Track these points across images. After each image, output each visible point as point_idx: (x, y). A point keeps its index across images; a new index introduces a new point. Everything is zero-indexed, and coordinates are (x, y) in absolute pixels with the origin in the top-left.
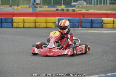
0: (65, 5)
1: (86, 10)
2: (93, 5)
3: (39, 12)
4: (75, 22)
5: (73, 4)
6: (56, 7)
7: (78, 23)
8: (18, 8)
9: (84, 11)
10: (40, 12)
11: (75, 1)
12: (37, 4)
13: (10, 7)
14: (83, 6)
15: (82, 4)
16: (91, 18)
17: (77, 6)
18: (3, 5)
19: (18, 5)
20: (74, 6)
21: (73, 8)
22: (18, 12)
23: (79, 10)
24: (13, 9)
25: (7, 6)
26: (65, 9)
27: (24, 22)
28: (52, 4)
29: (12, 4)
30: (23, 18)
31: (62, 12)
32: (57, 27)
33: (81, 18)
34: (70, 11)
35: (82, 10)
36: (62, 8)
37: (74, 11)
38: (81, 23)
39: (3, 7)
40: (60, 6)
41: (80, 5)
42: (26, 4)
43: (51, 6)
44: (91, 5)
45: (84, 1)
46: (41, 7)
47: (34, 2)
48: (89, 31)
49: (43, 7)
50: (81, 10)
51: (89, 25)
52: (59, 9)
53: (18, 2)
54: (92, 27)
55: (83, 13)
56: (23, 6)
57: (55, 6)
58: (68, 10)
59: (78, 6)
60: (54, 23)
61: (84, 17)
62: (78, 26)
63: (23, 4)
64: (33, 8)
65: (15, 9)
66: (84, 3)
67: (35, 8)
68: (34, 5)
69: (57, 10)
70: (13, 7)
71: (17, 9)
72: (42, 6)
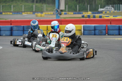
0: (91, 12)
1: (114, 17)
2: (121, 11)
3: (63, 19)
4: (102, 29)
5: (100, 10)
6: (82, 14)
7: (105, 31)
8: (41, 15)
9: (111, 17)
10: (65, 19)
11: (103, 7)
12: (62, 11)
13: (33, 14)
14: (110, 12)
15: (110, 10)
16: (118, 25)
17: (104, 12)
18: (26, 12)
19: (42, 12)
20: (101, 12)
21: (100, 15)
22: (41, 19)
23: (106, 17)
24: (37, 16)
25: (30, 13)
26: (92, 15)
27: (47, 29)
28: (78, 11)
29: (35, 10)
30: (46, 25)
31: (88, 19)
32: (82, 34)
33: (108, 25)
34: (97, 18)
35: (110, 16)
36: (88, 14)
37: (101, 18)
38: (108, 30)
39: (26, 14)
40: (86, 13)
41: (108, 11)
42: (50, 11)
43: (77, 13)
44: (119, 11)
45: (111, 6)
46: (66, 14)
47: (58, 9)
48: (116, 39)
49: (68, 14)
50: (108, 17)
51: (117, 32)
52: (85, 15)
53: (42, 9)
54: (119, 35)
55: (110, 19)
56: (47, 13)
57: (81, 12)
58: (94, 17)
59: (106, 12)
60: (79, 30)
61: (111, 24)
62: (104, 34)
63: (47, 10)
64: (57, 15)
65: (38, 16)
66: (111, 9)
67: (59, 15)
68: (58, 11)
69: (83, 16)
70: (36, 14)
71: (41, 17)
72: (67, 12)
